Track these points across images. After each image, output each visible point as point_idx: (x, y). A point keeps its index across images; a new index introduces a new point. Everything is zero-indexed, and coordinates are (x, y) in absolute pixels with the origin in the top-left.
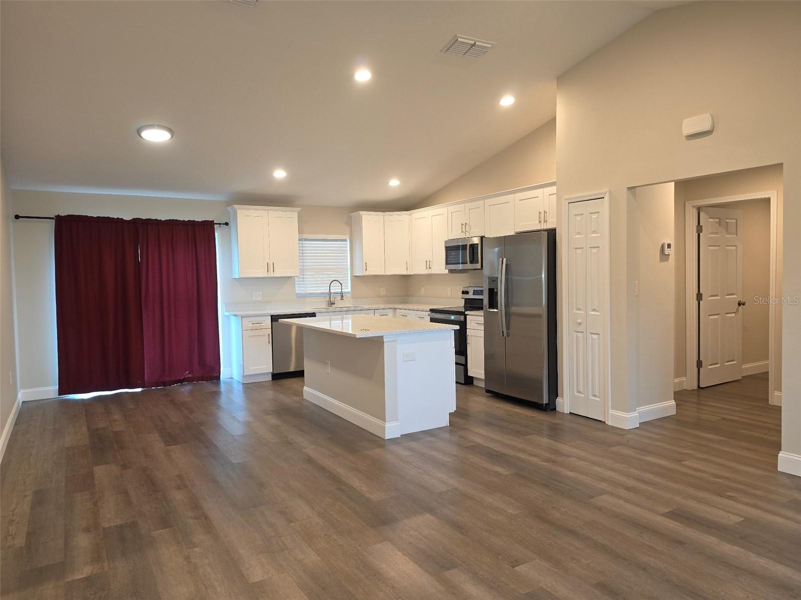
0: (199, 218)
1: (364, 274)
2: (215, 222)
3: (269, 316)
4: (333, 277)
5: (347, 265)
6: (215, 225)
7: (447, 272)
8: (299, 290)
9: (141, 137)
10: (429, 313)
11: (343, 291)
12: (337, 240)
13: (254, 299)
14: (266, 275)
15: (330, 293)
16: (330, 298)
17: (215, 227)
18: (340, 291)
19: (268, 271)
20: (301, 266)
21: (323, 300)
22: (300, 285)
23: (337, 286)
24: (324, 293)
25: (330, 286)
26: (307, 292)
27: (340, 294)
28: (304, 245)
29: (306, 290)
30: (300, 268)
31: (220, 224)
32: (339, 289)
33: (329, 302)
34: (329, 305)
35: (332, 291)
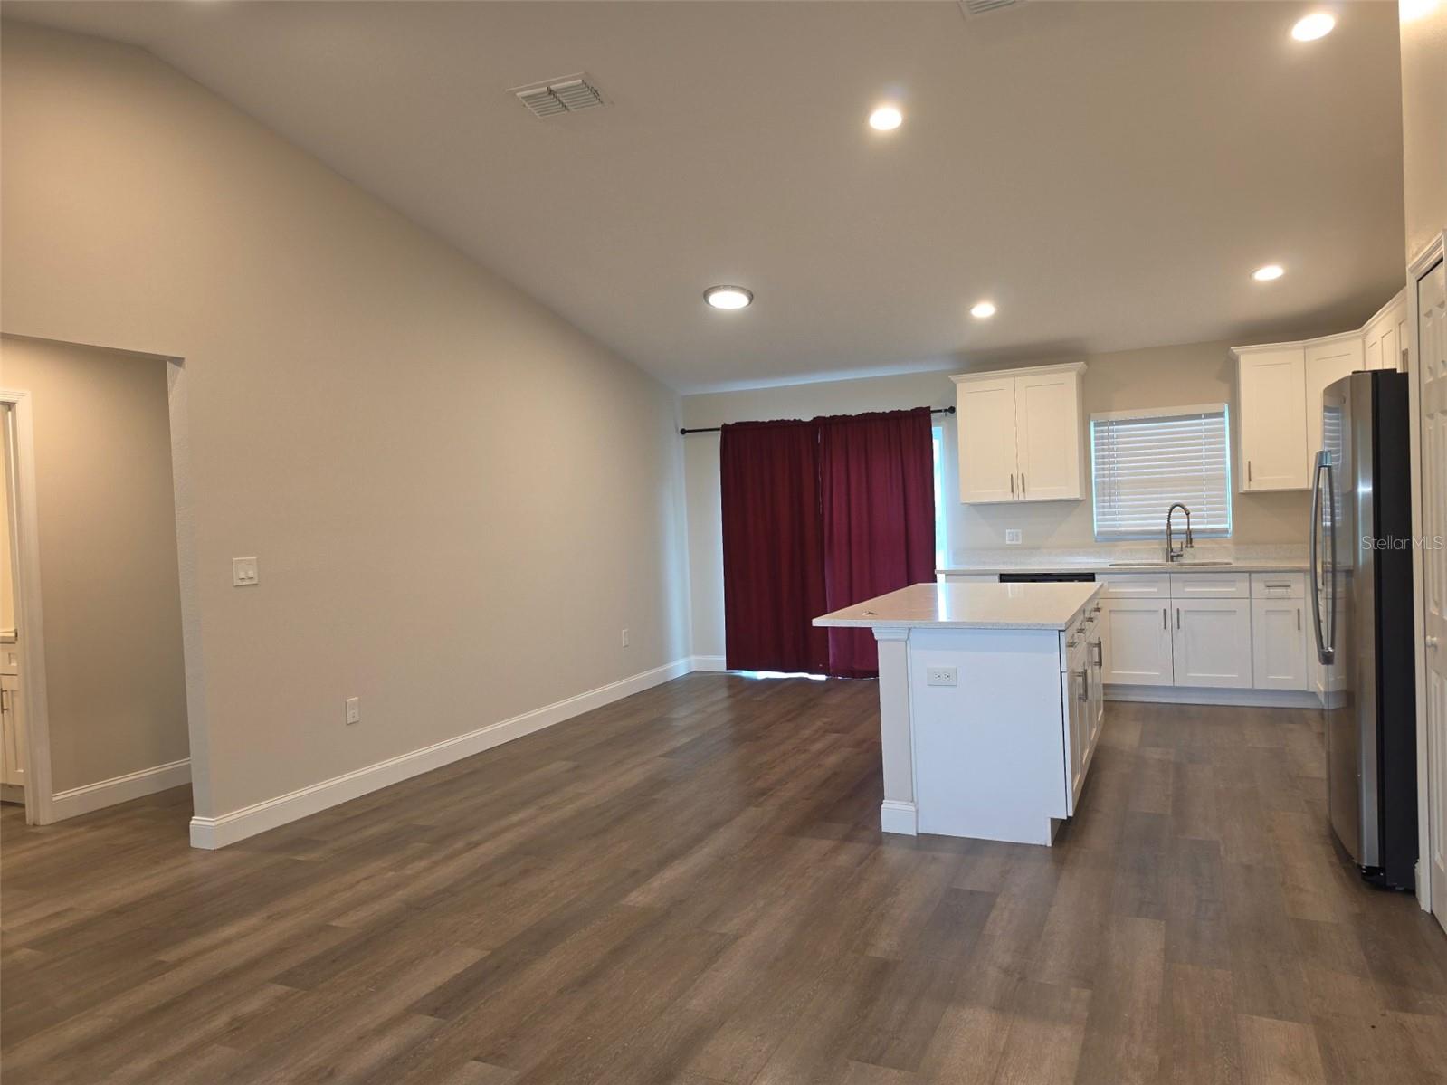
0: (907, 406)
1: (1246, 489)
2: (932, 409)
3: (997, 573)
5: (1224, 469)
6: (931, 415)
8: (1099, 525)
9: (708, 302)
11: (1191, 527)
12: (1198, 416)
13: (1008, 542)
14: (1009, 498)
15: (1170, 533)
16: (1170, 544)
17: (932, 418)
18: (1186, 527)
19: (1012, 491)
20: (1104, 476)
21: (1157, 547)
22: (1104, 514)
23: (1182, 518)
24: (1161, 532)
25: (1169, 516)
26: (1120, 529)
27: (1185, 535)
28: (1115, 434)
29: (1120, 526)
30: (1103, 481)
31: (940, 411)
32: (1183, 524)
33: (1167, 550)
34: (1168, 557)
35: (1172, 528)
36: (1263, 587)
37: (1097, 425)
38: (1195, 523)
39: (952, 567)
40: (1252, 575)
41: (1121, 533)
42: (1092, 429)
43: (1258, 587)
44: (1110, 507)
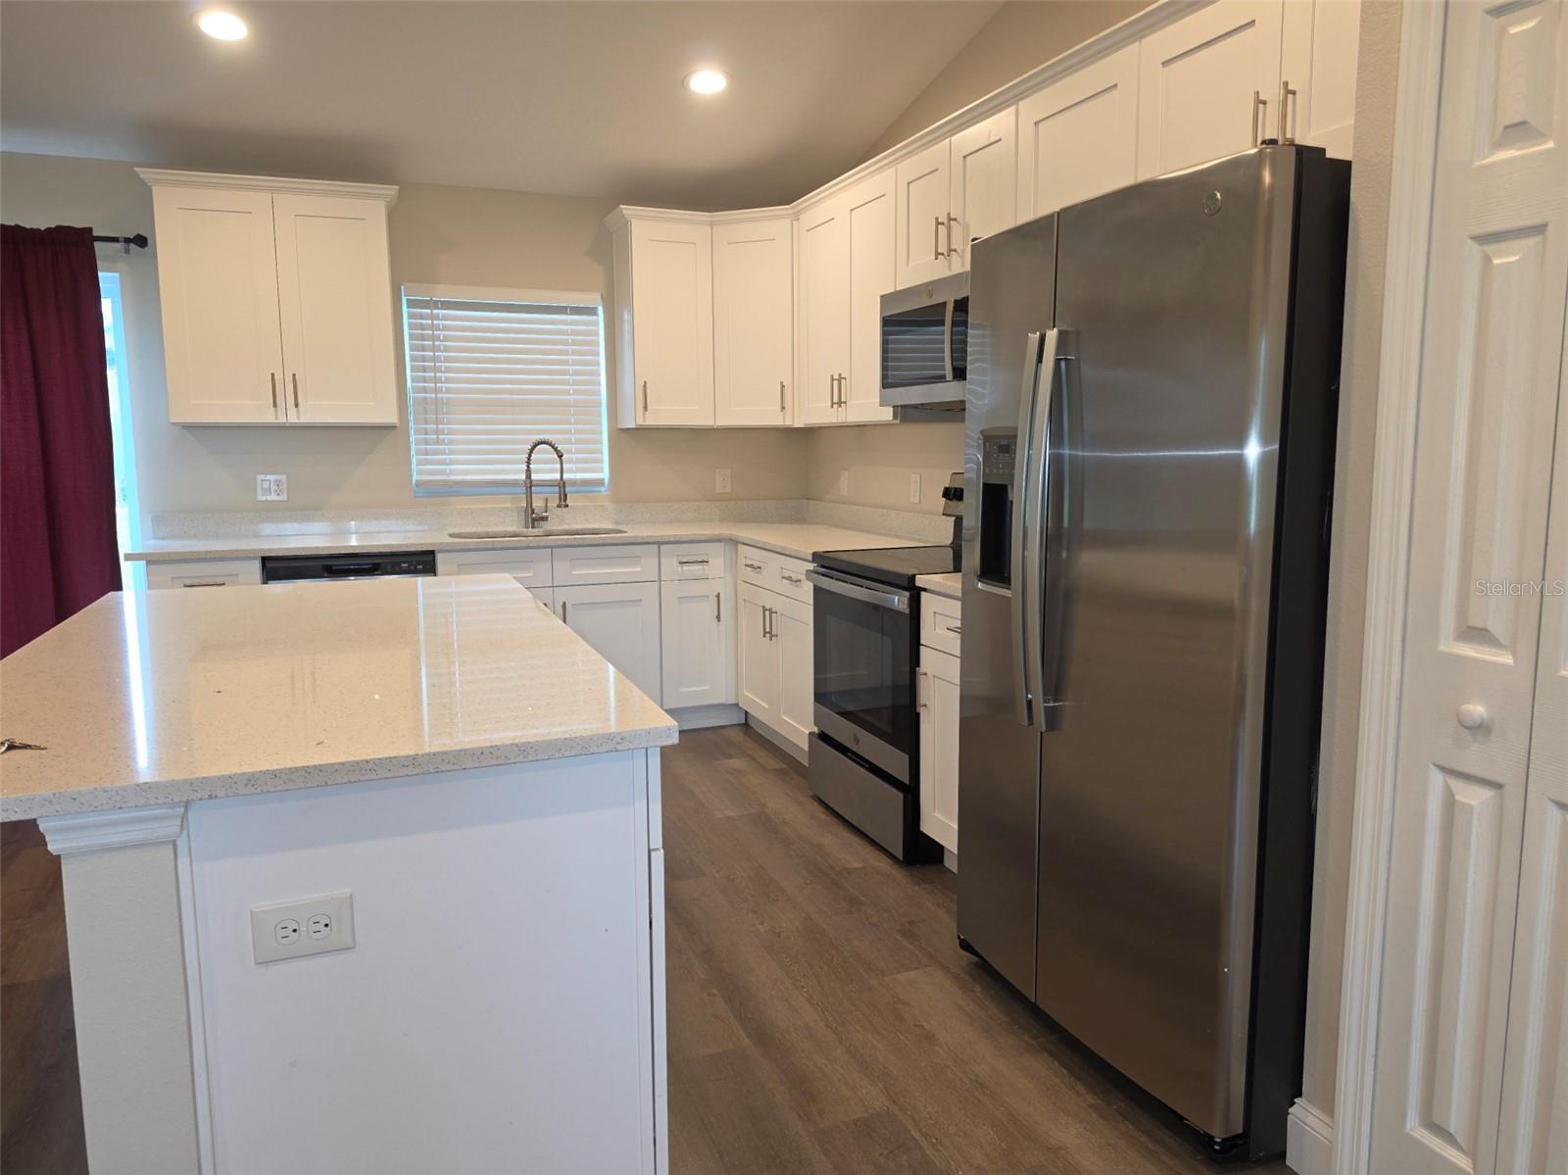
0: (38, 219)
1: (640, 422)
2: (95, 234)
3: (255, 558)
4: (539, 432)
5: (598, 393)
6: (97, 245)
7: (886, 414)
8: (420, 470)
10: (811, 566)
11: (565, 476)
12: (562, 310)
13: (262, 497)
14: (269, 417)
15: (529, 484)
16: (530, 502)
17: (98, 252)
18: (558, 476)
19: (275, 405)
20: (425, 390)
21: (509, 505)
22: (427, 453)
23: (553, 462)
24: (513, 483)
25: (529, 459)
26: (453, 478)
27: (557, 489)
28: (441, 323)
29: (452, 472)
30: (425, 398)
31: (115, 240)
32: (553, 471)
33: (526, 511)
34: (527, 522)
35: (534, 477)
36: (676, 564)
37: (411, 304)
38: (571, 471)
39: (152, 546)
40: (662, 547)
41: (456, 483)
42: (405, 310)
43: (670, 564)
44: (438, 442)
